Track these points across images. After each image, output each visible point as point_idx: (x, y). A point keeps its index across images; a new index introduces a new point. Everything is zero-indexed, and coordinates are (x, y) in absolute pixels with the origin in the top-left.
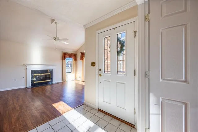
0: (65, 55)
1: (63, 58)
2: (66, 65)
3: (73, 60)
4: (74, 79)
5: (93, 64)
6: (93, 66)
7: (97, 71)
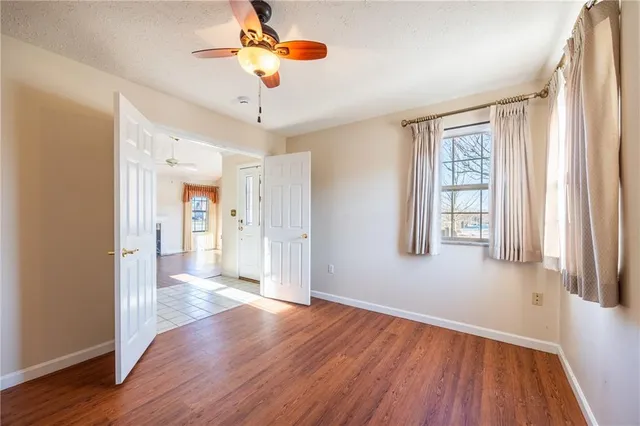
0: (189, 190)
1: (186, 198)
2: (193, 214)
3: (210, 201)
4: (213, 247)
5: (234, 213)
6: (234, 215)
7: (238, 223)
